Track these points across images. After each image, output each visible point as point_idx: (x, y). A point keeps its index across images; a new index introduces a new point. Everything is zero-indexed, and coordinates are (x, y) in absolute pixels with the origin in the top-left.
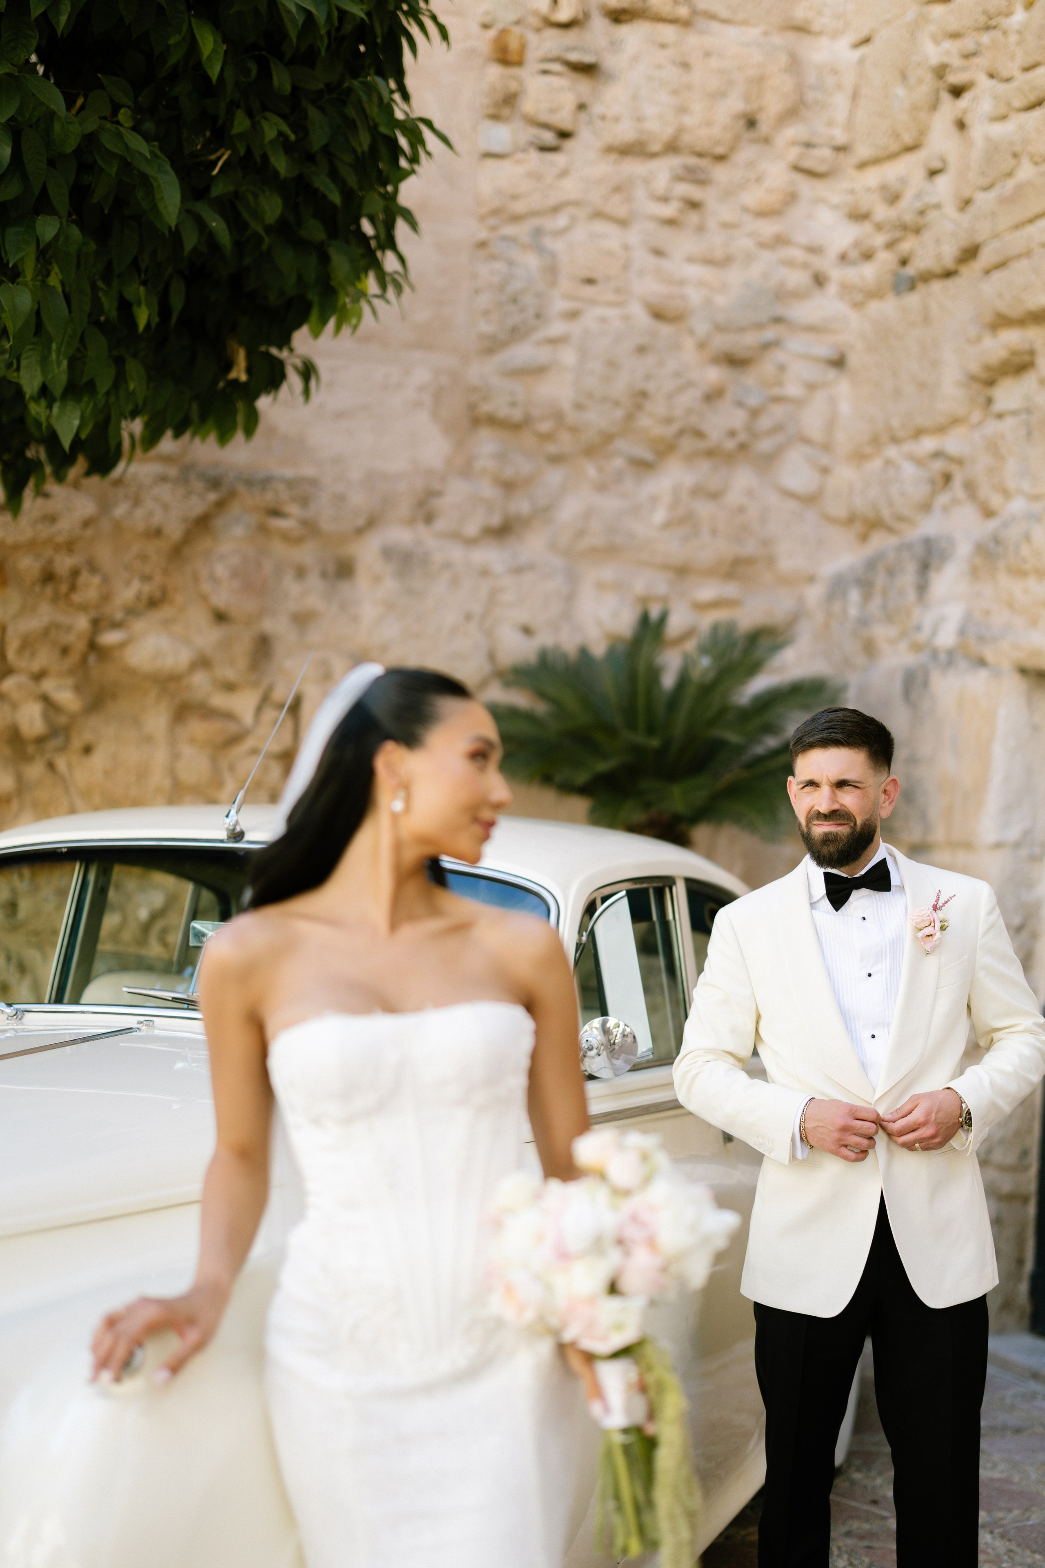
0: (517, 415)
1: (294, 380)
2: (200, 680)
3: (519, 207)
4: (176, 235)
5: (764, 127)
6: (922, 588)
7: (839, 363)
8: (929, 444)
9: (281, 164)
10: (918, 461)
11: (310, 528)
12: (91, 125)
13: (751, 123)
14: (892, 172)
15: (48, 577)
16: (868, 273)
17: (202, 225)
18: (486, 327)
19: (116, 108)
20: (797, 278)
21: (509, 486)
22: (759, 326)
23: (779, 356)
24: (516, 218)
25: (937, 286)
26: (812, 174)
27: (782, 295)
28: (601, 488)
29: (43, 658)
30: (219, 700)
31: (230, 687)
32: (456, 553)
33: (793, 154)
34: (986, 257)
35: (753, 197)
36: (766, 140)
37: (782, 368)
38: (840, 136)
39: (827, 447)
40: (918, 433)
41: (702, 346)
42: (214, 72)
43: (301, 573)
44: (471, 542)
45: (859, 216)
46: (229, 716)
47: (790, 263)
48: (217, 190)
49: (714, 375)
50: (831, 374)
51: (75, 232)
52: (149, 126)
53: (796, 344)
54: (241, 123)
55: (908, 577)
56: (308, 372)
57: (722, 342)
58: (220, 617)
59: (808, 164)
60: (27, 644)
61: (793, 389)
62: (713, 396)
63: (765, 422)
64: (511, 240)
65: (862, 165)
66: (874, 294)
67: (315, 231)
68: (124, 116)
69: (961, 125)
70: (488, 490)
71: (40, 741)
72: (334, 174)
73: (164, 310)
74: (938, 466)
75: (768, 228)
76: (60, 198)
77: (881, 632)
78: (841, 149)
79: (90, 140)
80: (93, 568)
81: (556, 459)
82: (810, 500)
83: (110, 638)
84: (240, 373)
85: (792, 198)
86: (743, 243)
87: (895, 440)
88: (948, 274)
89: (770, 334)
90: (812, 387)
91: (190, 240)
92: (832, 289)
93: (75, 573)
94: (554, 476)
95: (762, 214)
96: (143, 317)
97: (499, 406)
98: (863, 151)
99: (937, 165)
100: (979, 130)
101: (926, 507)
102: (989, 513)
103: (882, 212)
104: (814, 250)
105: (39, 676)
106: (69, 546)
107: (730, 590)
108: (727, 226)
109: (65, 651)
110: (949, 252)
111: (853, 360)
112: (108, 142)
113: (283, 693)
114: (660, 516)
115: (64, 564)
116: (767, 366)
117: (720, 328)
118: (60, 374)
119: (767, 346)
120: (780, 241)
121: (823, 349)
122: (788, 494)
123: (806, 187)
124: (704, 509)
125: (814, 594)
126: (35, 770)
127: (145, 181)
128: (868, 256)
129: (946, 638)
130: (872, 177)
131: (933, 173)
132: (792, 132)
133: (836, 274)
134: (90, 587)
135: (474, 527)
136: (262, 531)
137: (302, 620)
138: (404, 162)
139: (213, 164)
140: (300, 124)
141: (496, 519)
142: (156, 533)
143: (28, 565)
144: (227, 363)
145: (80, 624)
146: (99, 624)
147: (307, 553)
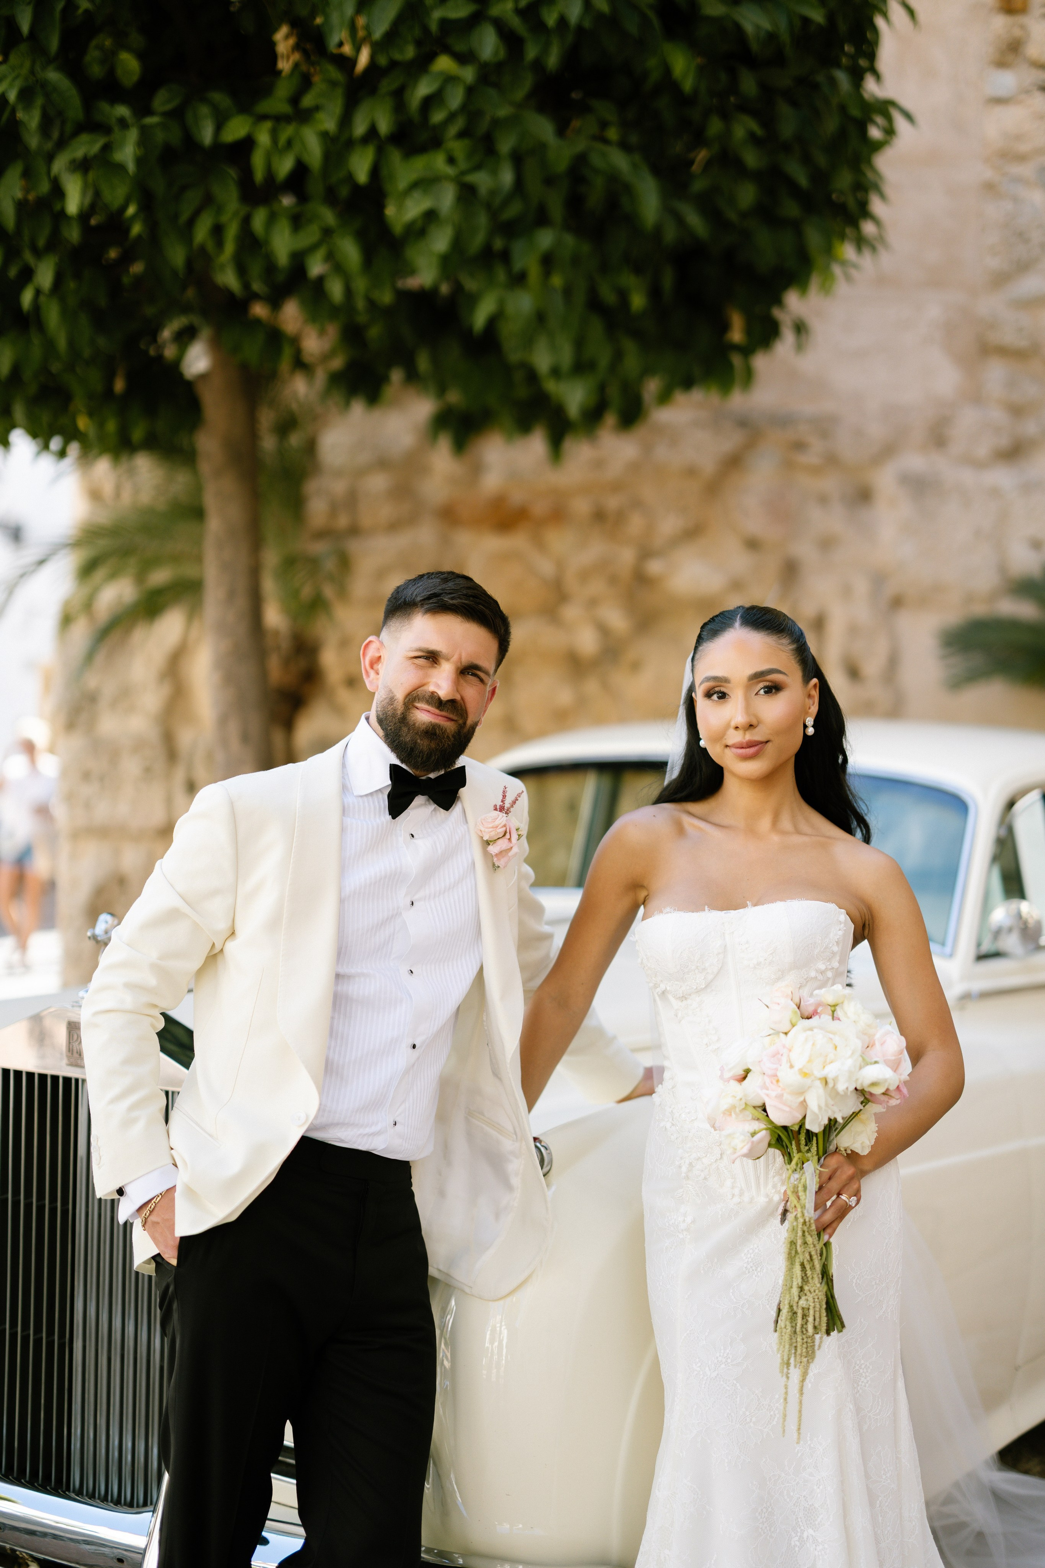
0: (1023, 343)
1: (788, 337)
3: (1024, 148)
4: (658, 231)
9: (752, 159)
11: (832, 461)
12: (580, 145)
15: (599, 516)
17: (680, 221)
18: (994, 263)
19: (604, 125)
21: (1017, 411)
24: (1021, 158)
29: (597, 587)
32: (967, 477)
42: (688, 85)
43: (823, 500)
44: (982, 465)
48: (699, 185)
51: (569, 240)
52: (634, 139)
54: (715, 126)
56: (800, 328)
58: (753, 544)
60: (585, 576)
64: (1018, 180)
67: (791, 209)
68: (613, 134)
70: (998, 415)
71: (594, 662)
72: (807, 160)
73: (655, 293)
76: (556, 209)
79: (580, 159)
80: (637, 504)
83: (654, 567)
84: (737, 335)
91: (670, 234)
93: (622, 511)
96: (638, 301)
97: (1008, 337)
105: (593, 603)
106: (616, 487)
109: (613, 580)
112: (596, 160)
115: (613, 503)
118: (566, 356)
126: (592, 686)
127: (628, 189)
134: (636, 524)
135: (983, 450)
136: (789, 465)
137: (827, 544)
138: (875, 133)
139: (692, 163)
140: (767, 120)
141: (1004, 442)
142: (691, 472)
143: (581, 506)
144: (725, 327)
145: (627, 556)
146: (646, 553)
147: (830, 484)
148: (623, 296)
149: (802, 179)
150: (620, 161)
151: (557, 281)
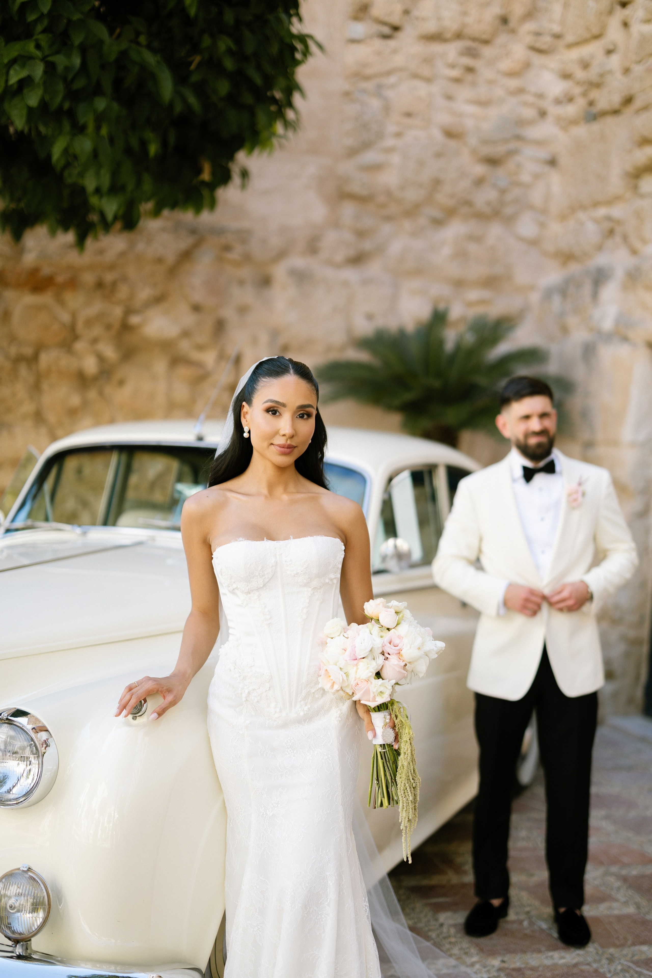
0: (365, 193)
1: (236, 179)
2: (185, 344)
3: (369, 71)
4: (171, 106)
5: (513, 23)
6: (595, 295)
7: (552, 162)
8: (602, 211)
9: (229, 64)
10: (596, 221)
11: (247, 258)
12: (124, 45)
13: (504, 20)
14: (586, 51)
15: (100, 285)
16: (571, 110)
17: (184, 100)
18: (349, 142)
19: (138, 34)
20: (529, 113)
21: (361, 234)
22: (506, 141)
23: (518, 158)
24: (367, 78)
25: (610, 119)
26: (540, 51)
27: (521, 123)
28: (414, 234)
29: (97, 330)
30: (196, 355)
31: (200, 348)
32: (329, 273)
33: (529, 39)
34: (638, 103)
35: (505, 65)
36: (513, 31)
37: (519, 166)
38: (556, 28)
39: (544, 211)
40: (596, 204)
41: (474, 152)
42: (192, 12)
43: (241, 283)
44: (338, 266)
45: (566, 76)
46: (199, 364)
47: (525, 104)
48: (195, 78)
49: (479, 170)
50: (549, 169)
51: (115, 106)
52: (156, 44)
53: (529, 151)
54: (206, 41)
55: (587, 289)
56: (245, 174)
57: (486, 150)
58: (196, 308)
59: (538, 45)
60: (89, 323)
61: (525, 178)
62: (479, 182)
63: (509, 197)
64: (364, 91)
65: (569, 46)
66: (574, 122)
67: (248, 99)
68: (142, 39)
69: (626, 25)
70: (348, 236)
71: (96, 379)
72: (259, 67)
73: (163, 145)
74: (607, 225)
75: (513, 83)
76: (107, 86)
77: (572, 321)
78: (558, 36)
79: (124, 54)
80: (124, 279)
81: (389, 218)
82: (534, 243)
83: (134, 320)
84: (206, 176)
85: (527, 65)
86: (499, 92)
87: (583, 208)
88: (616, 112)
89: (512, 145)
90: (536, 177)
91: (178, 108)
92: (550, 119)
93: (115, 283)
94: (386, 229)
95: (511, 75)
96: (153, 149)
97: (355, 188)
98: (570, 38)
99: (611, 47)
100: (636, 28)
101: (599, 248)
102: (634, 252)
103: (580, 74)
104: (541, 96)
105: (95, 341)
106: (112, 267)
107: (485, 294)
108: (491, 82)
109: (108, 327)
110: (616, 100)
111: (561, 161)
112: (133, 55)
113: (232, 351)
114: (446, 251)
115: (109, 277)
116: (511, 165)
117: (485, 142)
118: (106, 181)
119: (511, 153)
120: (521, 91)
121: (543, 154)
122: (521, 239)
123: (537, 59)
124: (473, 248)
125: (535, 298)
126: (92, 394)
127: (153, 76)
128: (570, 100)
129: (608, 324)
130: (575, 54)
131: (609, 52)
132: (529, 26)
133: (553, 110)
134: (123, 292)
135: (340, 257)
136: (220, 260)
137: (243, 310)
138: (298, 56)
139: (191, 63)
140: (239, 41)
141: (352, 253)
142: (160, 260)
143: (89, 278)
144: (199, 171)
145: (118, 312)
146: (129, 311)
147: (245, 272)
148: (144, 144)
149: (258, 80)
150: (150, 59)
151: (104, 131)
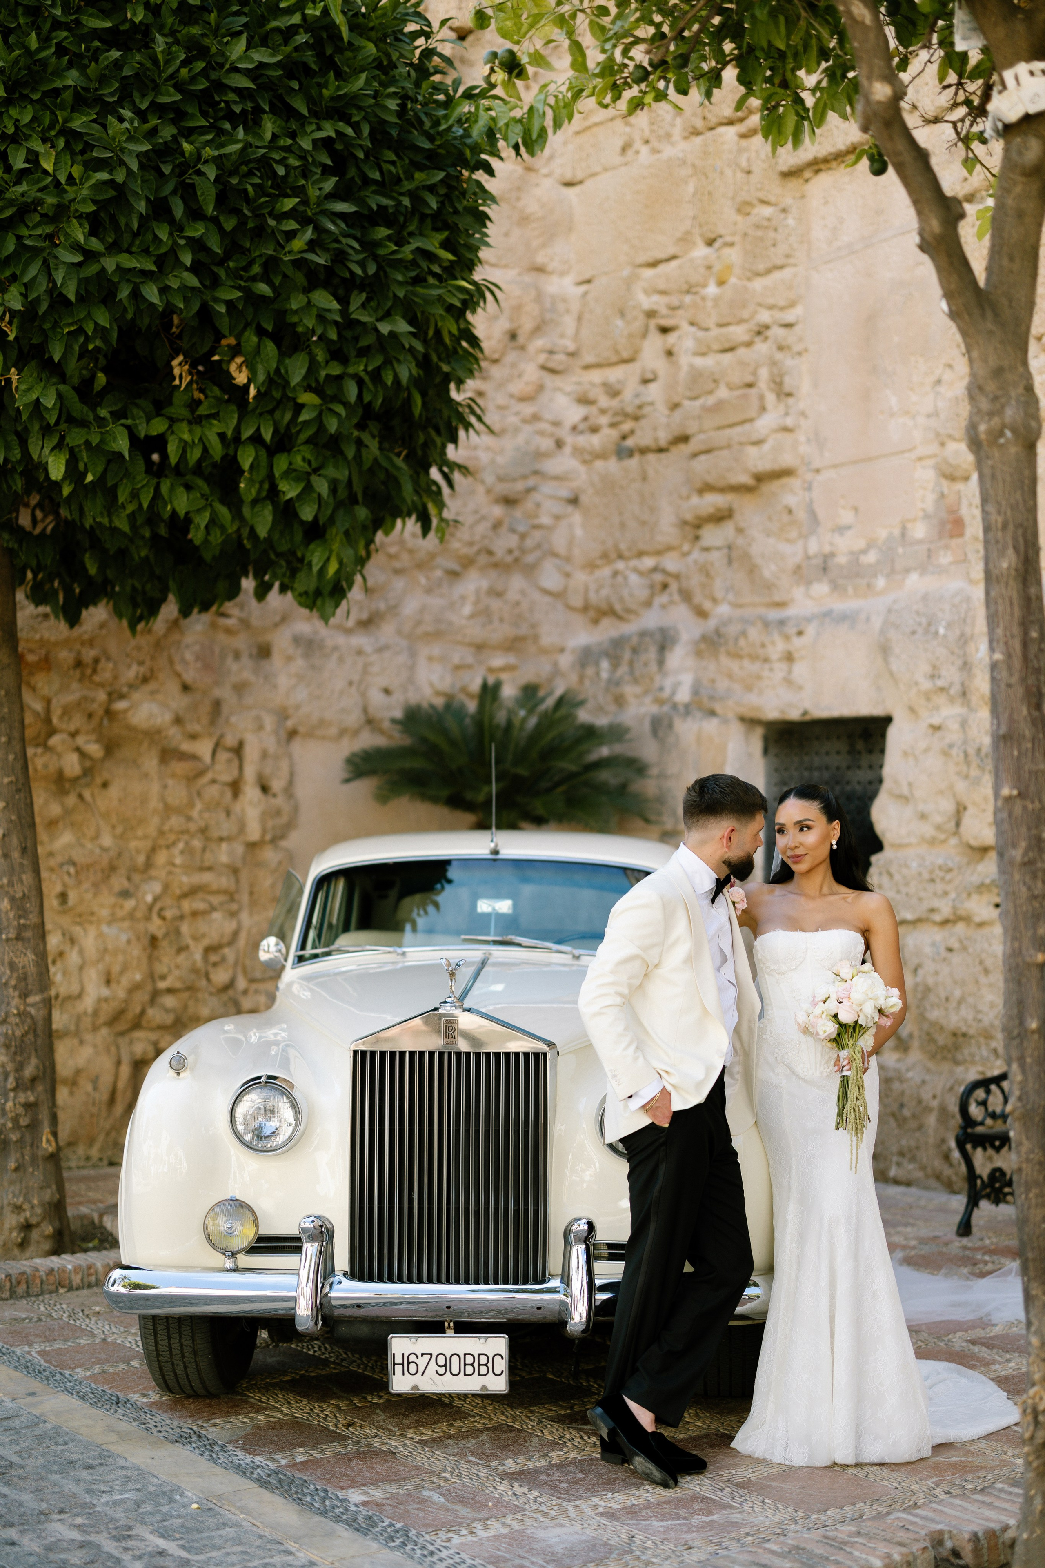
2: (173, 732)
5: (521, 339)
6: (661, 662)
7: (574, 501)
8: (648, 562)
10: (641, 573)
11: (246, 625)
13: (513, 336)
14: (614, 375)
15: (79, 664)
16: (595, 441)
20: (546, 444)
22: (525, 477)
23: (536, 496)
25: (652, 457)
26: (553, 371)
27: (539, 455)
28: (429, 591)
29: (77, 721)
30: (186, 746)
31: (193, 737)
32: (341, 640)
33: (542, 358)
34: (694, 445)
35: (517, 387)
36: (523, 348)
37: (538, 505)
38: (571, 346)
39: (568, 559)
40: (640, 554)
41: (489, 491)
43: (237, 656)
44: (349, 631)
45: (584, 400)
46: (194, 757)
47: (541, 433)
49: (498, 511)
50: (570, 509)
53: (547, 488)
55: (652, 654)
57: (502, 489)
58: (187, 688)
59: (551, 365)
60: (67, 712)
61: (545, 520)
62: (497, 526)
63: (529, 543)
65: (587, 367)
66: (601, 455)
69: (669, 353)
71: (75, 780)
74: (658, 578)
75: (528, 409)
77: (629, 690)
78: (571, 354)
80: (107, 656)
81: (397, 572)
82: (558, 595)
83: (120, 705)
85: (541, 388)
86: (512, 420)
87: (620, 556)
88: (661, 450)
89: (531, 482)
90: (557, 518)
92: (567, 450)
93: (96, 661)
94: (399, 584)
95: (523, 399)
98: (589, 359)
99: (649, 376)
100: (685, 360)
101: (648, 604)
102: (702, 614)
103: (604, 401)
104: (556, 424)
105: (73, 735)
106: (91, 643)
107: (512, 659)
108: (501, 408)
109: (90, 716)
110: (663, 437)
111: (584, 499)
113: (230, 740)
114: (467, 610)
115: (89, 654)
116: (529, 505)
117: (501, 479)
119: (529, 491)
120: (536, 418)
121: (565, 492)
122: (546, 592)
123: (550, 381)
124: (495, 604)
125: (565, 661)
126: (71, 800)
128: (594, 430)
129: (683, 695)
130: (596, 376)
131: (646, 381)
132: (539, 343)
133: (570, 440)
134: (106, 672)
135: (351, 621)
136: (214, 627)
137: (240, 688)
141: (365, 615)
143: (65, 656)
145: (102, 696)
146: (115, 695)
147: (241, 642)
